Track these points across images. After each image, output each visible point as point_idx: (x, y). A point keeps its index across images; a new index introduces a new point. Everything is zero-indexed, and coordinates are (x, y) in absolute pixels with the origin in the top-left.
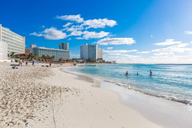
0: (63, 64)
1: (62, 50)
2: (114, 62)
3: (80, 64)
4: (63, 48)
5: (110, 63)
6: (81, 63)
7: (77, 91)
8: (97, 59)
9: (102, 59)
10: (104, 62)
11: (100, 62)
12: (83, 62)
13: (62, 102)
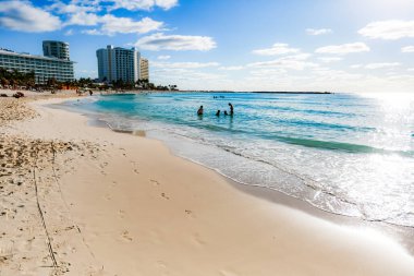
0: (58, 93)
1: (54, 59)
2: (174, 89)
3: (99, 93)
4: (55, 54)
5: (165, 89)
6: (101, 89)
7: (92, 149)
8: (136, 80)
9: (147, 81)
10: (152, 87)
11: (144, 88)
12: (106, 88)
13: (57, 173)
